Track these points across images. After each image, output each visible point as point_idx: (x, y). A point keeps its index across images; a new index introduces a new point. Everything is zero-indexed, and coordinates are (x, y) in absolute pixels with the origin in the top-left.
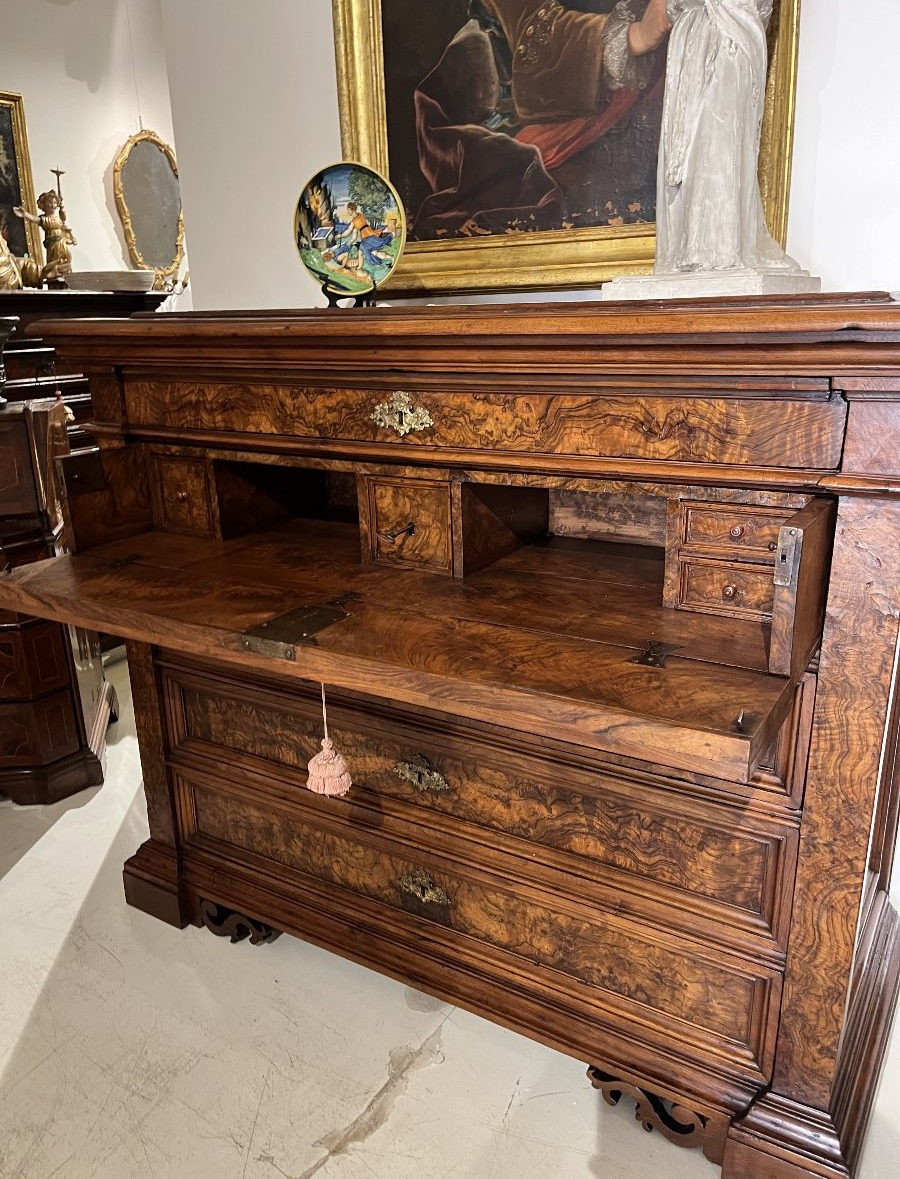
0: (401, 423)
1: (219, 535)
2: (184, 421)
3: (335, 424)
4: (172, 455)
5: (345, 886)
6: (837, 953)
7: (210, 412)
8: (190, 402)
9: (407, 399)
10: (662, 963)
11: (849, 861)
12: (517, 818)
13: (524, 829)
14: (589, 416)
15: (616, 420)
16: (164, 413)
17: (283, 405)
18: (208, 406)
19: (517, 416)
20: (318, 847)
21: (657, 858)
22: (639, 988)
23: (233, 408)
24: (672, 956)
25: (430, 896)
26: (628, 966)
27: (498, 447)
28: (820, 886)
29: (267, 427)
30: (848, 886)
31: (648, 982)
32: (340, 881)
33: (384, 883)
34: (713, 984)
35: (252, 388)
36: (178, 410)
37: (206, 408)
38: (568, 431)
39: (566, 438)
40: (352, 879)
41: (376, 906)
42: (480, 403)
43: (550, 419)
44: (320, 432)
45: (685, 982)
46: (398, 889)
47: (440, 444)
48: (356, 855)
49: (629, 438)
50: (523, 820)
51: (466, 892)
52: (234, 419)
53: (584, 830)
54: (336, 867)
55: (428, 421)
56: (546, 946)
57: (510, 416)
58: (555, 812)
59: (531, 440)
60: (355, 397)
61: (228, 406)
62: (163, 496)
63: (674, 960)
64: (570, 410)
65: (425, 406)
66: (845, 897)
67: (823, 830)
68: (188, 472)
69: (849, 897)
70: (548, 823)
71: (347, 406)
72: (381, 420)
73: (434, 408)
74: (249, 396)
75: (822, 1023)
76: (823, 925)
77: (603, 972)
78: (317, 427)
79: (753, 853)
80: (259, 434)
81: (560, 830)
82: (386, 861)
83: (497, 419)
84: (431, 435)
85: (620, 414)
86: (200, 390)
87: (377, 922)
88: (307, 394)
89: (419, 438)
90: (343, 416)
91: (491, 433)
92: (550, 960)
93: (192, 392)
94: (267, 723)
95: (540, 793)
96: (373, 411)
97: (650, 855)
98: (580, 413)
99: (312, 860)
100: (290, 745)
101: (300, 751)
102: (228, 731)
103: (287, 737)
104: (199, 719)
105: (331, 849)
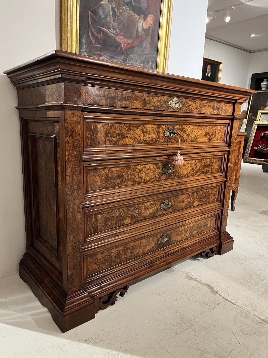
0: (175, 106)
3: (159, 106)
13: (186, 207)
17: (145, 99)
20: (136, 248)
23: (128, 100)
25: (166, 239)
26: (201, 227)
27: (192, 112)
29: (139, 106)
32: (142, 254)
33: (154, 245)
34: (211, 220)
35: (136, 93)
36: (106, 99)
37: (118, 99)
39: (203, 110)
40: (146, 250)
41: (153, 253)
43: (201, 106)
44: (155, 108)
46: (158, 244)
47: (182, 111)
48: (147, 242)
49: (211, 110)
50: (186, 205)
51: (173, 232)
52: (128, 103)
53: (196, 200)
54: (141, 250)
55: (181, 105)
56: (188, 234)
57: (195, 105)
58: (191, 199)
59: (198, 110)
64: (204, 104)
72: (171, 105)
73: (182, 102)
74: (134, 95)
77: (197, 232)
81: (192, 202)
82: (155, 238)
85: (210, 105)
88: (152, 97)
89: (178, 110)
90: (161, 103)
91: (192, 109)
95: (189, 196)
99: (133, 254)
100: (129, 217)
101: (133, 217)
102: (106, 224)
103: (129, 214)
104: (93, 225)
105: (140, 245)
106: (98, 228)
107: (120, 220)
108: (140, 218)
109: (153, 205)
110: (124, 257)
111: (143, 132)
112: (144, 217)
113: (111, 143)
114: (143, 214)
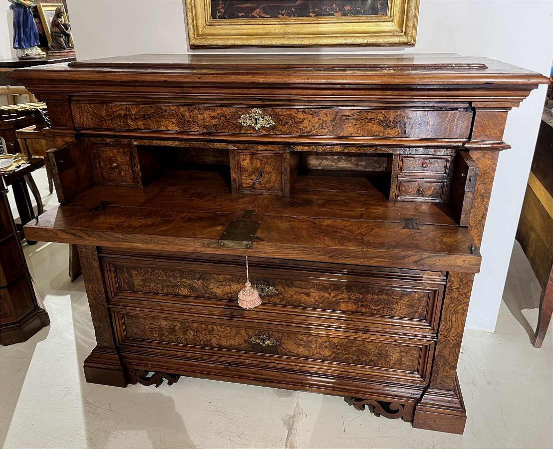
0: (256, 124)
1: (140, 185)
2: (116, 125)
3: (216, 125)
4: (108, 144)
5: (220, 347)
6: (459, 329)
7: (133, 120)
8: (120, 115)
9: (260, 112)
10: (382, 349)
11: (465, 293)
12: (313, 301)
13: (317, 305)
14: (357, 119)
15: (370, 120)
16: (102, 121)
17: (183, 116)
18: (133, 117)
19: (320, 119)
20: (203, 332)
21: (381, 306)
22: (371, 361)
23: (150, 118)
24: (386, 345)
25: (267, 343)
26: (367, 353)
27: (309, 134)
28: (453, 305)
29: (172, 127)
30: (464, 303)
31: (375, 357)
32: (216, 346)
33: (241, 342)
34: (403, 352)
35: (163, 107)
36: (111, 119)
37: (131, 118)
38: (346, 126)
39: (345, 129)
40: (223, 343)
41: (238, 353)
42: (301, 113)
43: (337, 120)
44: (207, 129)
45: (391, 354)
46: (250, 343)
47: (278, 133)
48: (225, 332)
49: (376, 128)
50: (316, 301)
51: (286, 337)
52: (151, 123)
53: (346, 300)
54: (214, 340)
55: (272, 122)
56: (327, 353)
57: (316, 120)
58: (332, 295)
59: (327, 130)
60: (228, 111)
61: (147, 116)
62: (100, 166)
63: (387, 346)
64: (348, 116)
65: (270, 115)
66: (463, 307)
67: (455, 283)
68: (118, 152)
69: (464, 307)
70: (329, 300)
71: (223, 115)
72: (244, 122)
73: (275, 116)
74: (161, 111)
75: (451, 357)
76: (453, 320)
77: (354, 358)
78: (205, 127)
79: (423, 297)
80: (168, 132)
81: (335, 302)
82: (243, 332)
83: (309, 121)
84: (273, 129)
85: (372, 117)
86: (126, 108)
87: (240, 360)
88: (198, 110)
89: (266, 131)
90: (221, 121)
91: (306, 128)
92: (329, 358)
93: (122, 109)
94: (171, 277)
95: (325, 288)
96: (240, 118)
97: (377, 306)
98: (353, 117)
100: (185, 286)
101: (192, 289)
102: (146, 285)
103: (184, 282)
104: (126, 280)
105: (211, 332)
106: (134, 286)
107: (169, 286)
109: (232, 281)
110: (183, 336)
112: (215, 295)
114: (212, 289)
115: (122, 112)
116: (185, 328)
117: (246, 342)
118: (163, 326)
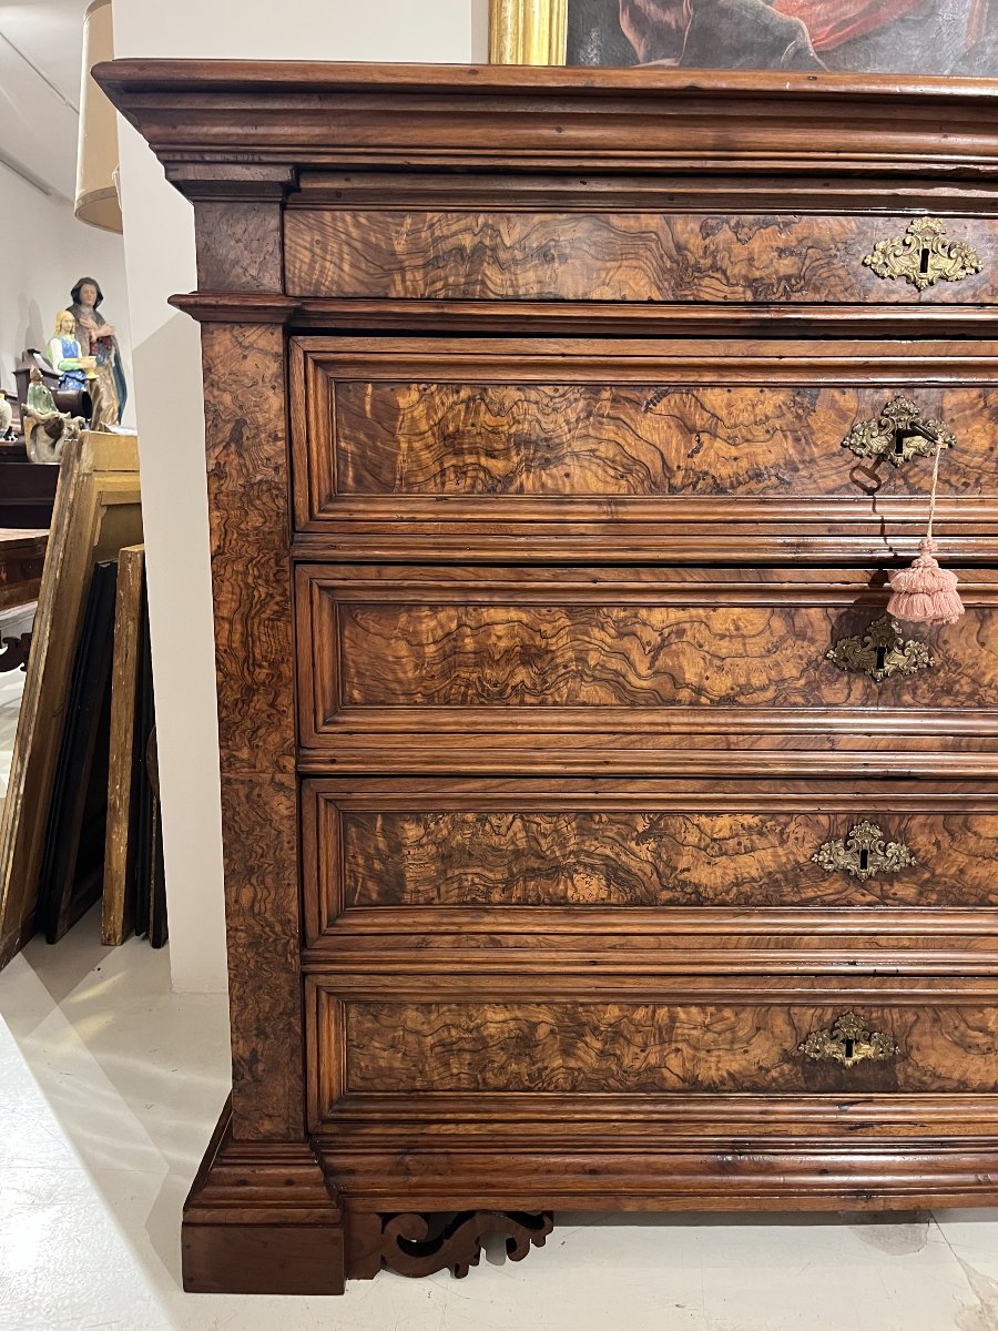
2: (439, 285)
3: (788, 278)
5: (693, 1086)
7: (502, 267)
8: (461, 249)
16: (389, 273)
17: (680, 248)
18: (503, 255)
25: (865, 1050)
29: (637, 288)
32: (679, 1085)
33: (770, 1060)
35: (614, 220)
36: (425, 266)
37: (496, 261)
40: (706, 1070)
44: (754, 292)
46: (801, 1060)
47: (990, 300)
48: (716, 1027)
51: (928, 1025)
52: (564, 276)
54: (674, 1063)
55: (974, 264)
60: (836, 229)
61: (554, 252)
71: (818, 245)
72: (885, 265)
73: (985, 244)
74: (604, 234)
78: (750, 285)
82: (779, 1020)
84: (975, 287)
86: (486, 225)
88: (734, 228)
93: (468, 229)
94: (545, 836)
99: (620, 1065)
100: (593, 867)
101: (615, 873)
102: (450, 874)
103: (589, 854)
104: (377, 866)
105: (666, 1034)
106: (402, 886)
107: (533, 873)
108: (665, 888)
109: (761, 834)
110: (559, 1062)
111: (688, 429)
112: (697, 892)
113: (473, 486)
114: (688, 870)
115: (468, 241)
116: (572, 1031)
117: (786, 1057)
118: (492, 1029)
